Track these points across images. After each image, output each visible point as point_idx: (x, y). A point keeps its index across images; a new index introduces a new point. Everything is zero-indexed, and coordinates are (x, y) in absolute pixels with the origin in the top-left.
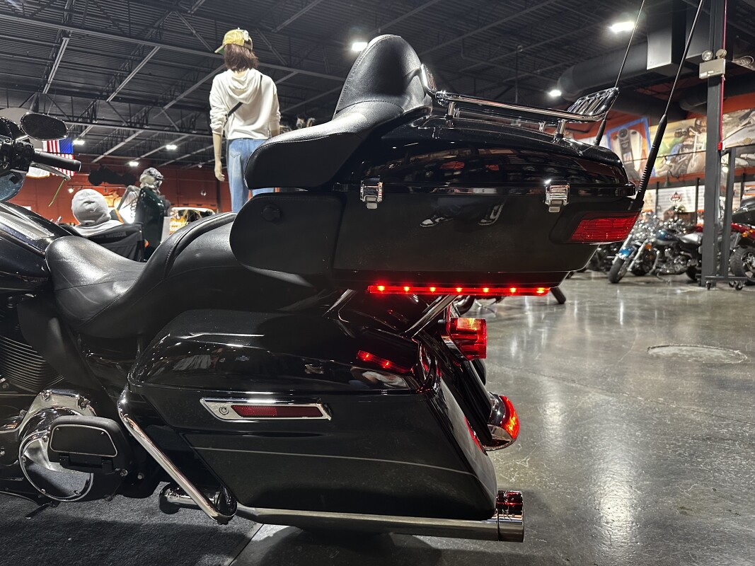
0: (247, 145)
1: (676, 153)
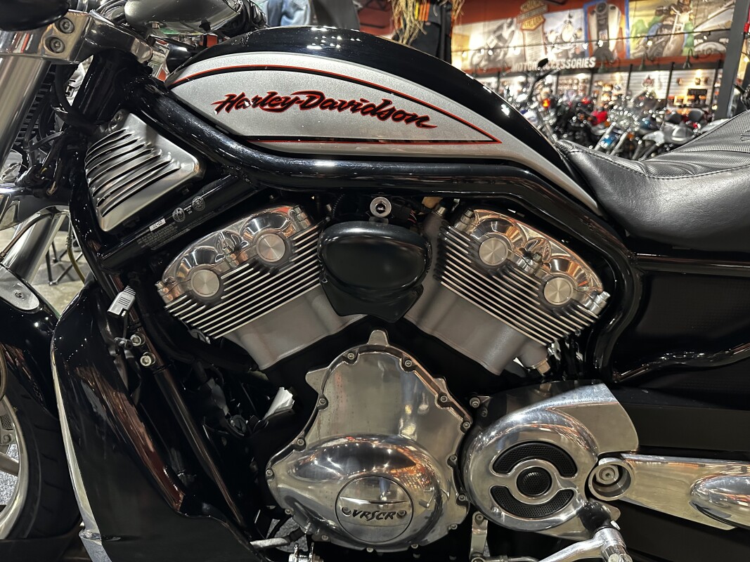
1: (654, 34)
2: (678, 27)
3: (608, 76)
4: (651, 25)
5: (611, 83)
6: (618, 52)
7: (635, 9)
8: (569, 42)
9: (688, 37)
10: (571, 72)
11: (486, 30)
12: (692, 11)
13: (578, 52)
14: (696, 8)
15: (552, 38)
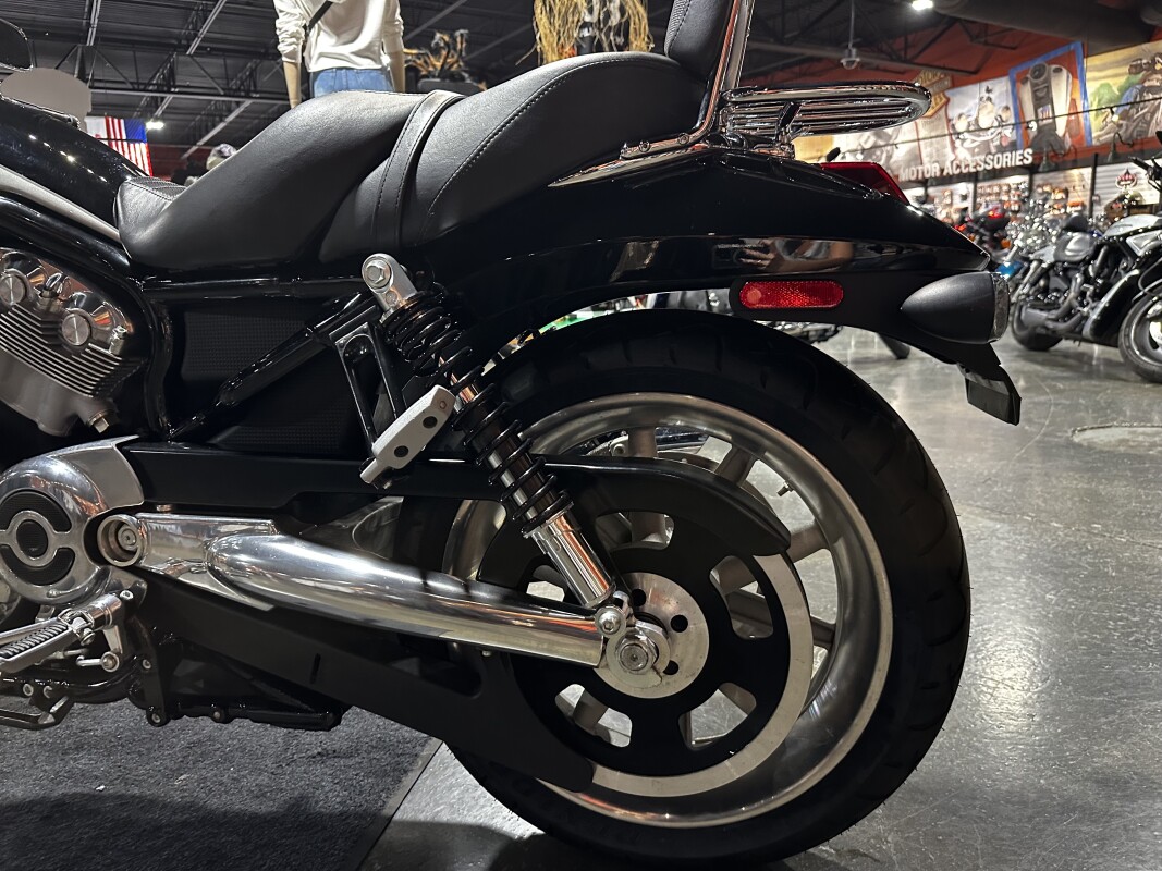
0: (344, 80)
1: (1132, 100)
4: (1123, 90)
5: (1064, 186)
6: (1071, 137)
7: (1095, 68)
8: (990, 128)
10: (996, 174)
13: (1004, 144)
15: (961, 126)
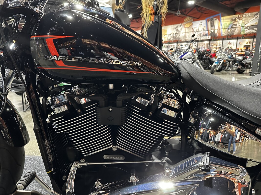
1: (231, 27)
2: (239, 25)
3: (215, 42)
4: (229, 25)
5: (216, 44)
6: (218, 34)
7: (224, 19)
8: (201, 31)
9: (242, 28)
10: (202, 41)
11: (173, 28)
12: (243, 20)
13: (204, 34)
14: (245, 18)
15: (195, 30)
